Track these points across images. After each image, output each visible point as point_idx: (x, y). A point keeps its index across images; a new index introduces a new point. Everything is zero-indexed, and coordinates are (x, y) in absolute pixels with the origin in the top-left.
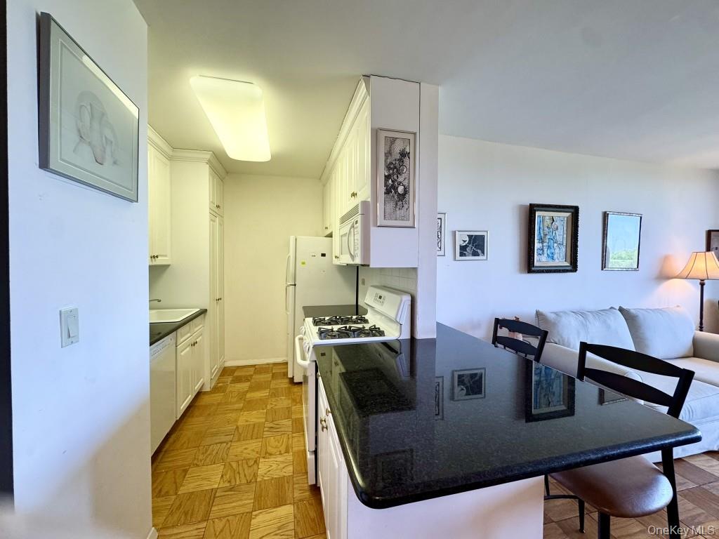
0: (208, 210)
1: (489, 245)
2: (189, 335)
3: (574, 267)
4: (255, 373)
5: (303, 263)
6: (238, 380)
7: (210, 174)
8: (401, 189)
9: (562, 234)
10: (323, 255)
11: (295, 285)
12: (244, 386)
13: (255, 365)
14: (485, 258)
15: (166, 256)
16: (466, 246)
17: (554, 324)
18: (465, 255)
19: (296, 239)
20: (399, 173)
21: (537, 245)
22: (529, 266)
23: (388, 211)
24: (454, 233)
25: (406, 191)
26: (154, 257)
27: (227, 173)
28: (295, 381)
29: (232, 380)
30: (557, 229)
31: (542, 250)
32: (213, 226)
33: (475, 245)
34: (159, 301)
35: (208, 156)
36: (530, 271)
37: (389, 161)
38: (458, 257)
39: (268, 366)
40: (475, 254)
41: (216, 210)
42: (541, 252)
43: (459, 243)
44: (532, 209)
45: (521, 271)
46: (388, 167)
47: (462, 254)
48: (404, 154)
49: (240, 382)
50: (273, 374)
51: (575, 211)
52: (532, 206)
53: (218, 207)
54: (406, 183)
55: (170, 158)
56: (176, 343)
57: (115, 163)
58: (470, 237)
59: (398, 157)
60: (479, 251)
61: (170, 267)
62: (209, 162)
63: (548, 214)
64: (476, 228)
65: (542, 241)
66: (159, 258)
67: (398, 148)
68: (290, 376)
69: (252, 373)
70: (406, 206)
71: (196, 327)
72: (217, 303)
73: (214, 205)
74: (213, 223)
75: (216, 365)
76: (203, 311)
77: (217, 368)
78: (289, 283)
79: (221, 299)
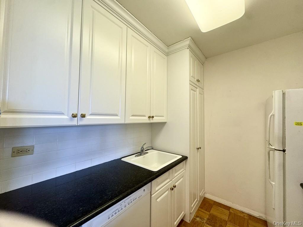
0: (188, 82)
2: (168, 180)
4: (229, 219)
5: (300, 124)
6: (213, 221)
7: (190, 57)
11: (284, 151)
13: (230, 207)
26: (150, 117)
27: (206, 58)
29: (208, 220)
32: (194, 95)
35: (187, 42)
41: (197, 83)
53: (198, 81)
55: (167, 54)
56: (151, 192)
61: (166, 125)
62: (189, 47)
66: (155, 118)
71: (176, 172)
72: (198, 151)
73: (194, 79)
74: (193, 92)
75: (196, 199)
76: (184, 159)
77: (196, 202)
78: (273, 147)
79: (200, 148)
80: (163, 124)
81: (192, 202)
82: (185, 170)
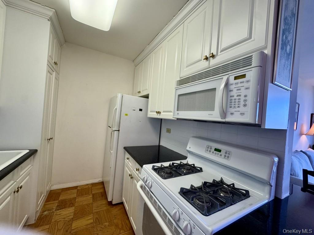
2: (12, 182)
4: (78, 195)
5: (127, 115)
6: (63, 205)
7: (51, 32)
10: (141, 110)
11: (119, 131)
12: (68, 212)
13: (77, 187)
19: (122, 96)
27: (66, 41)
28: (114, 203)
29: (58, 206)
32: (50, 78)
39: (87, 187)
41: (54, 65)
49: (65, 208)
50: (93, 195)
62: (51, 20)
68: (109, 200)
69: (75, 195)
71: (21, 171)
72: (48, 142)
73: (52, 60)
74: (50, 75)
75: (43, 195)
76: (33, 153)
77: (43, 197)
78: (114, 129)
79: (52, 139)
81: (39, 198)
82: (32, 165)
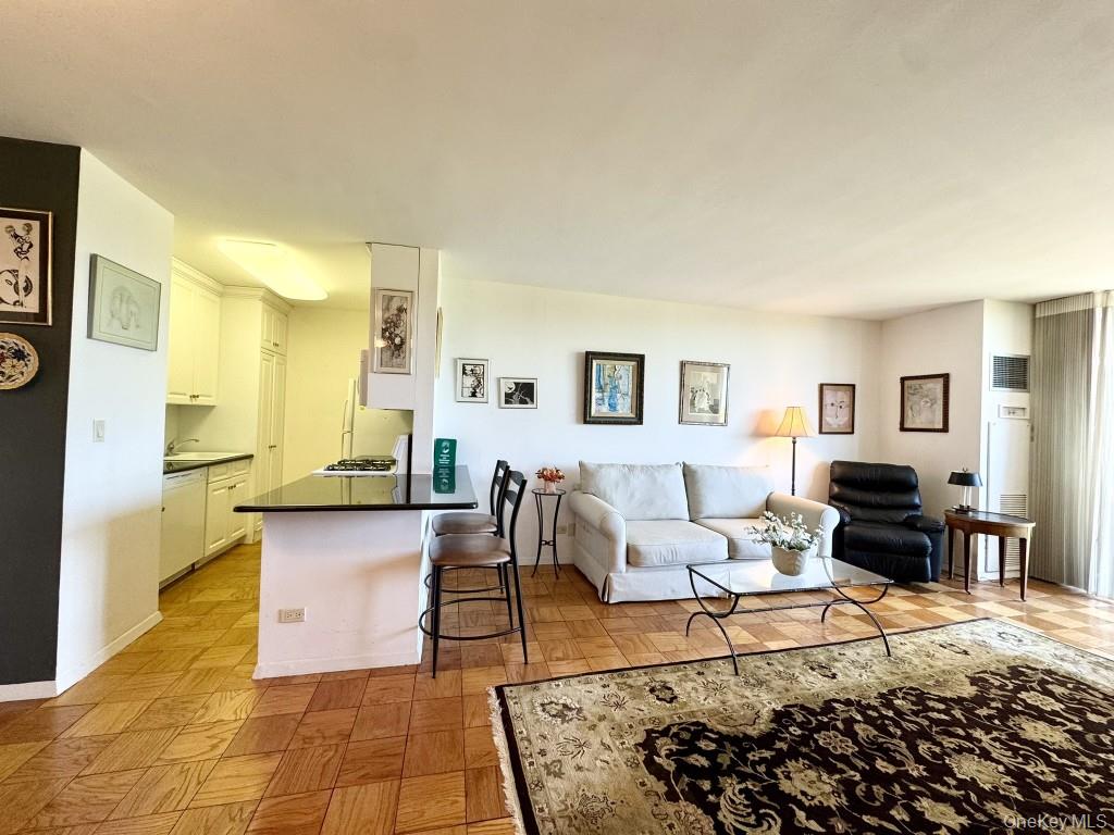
1: (540, 392)
2: (226, 476)
3: (638, 419)
5: (362, 409)
7: (264, 311)
8: (397, 341)
9: (626, 383)
11: (352, 432)
14: (534, 406)
15: (209, 396)
16: (512, 394)
17: (592, 475)
18: (511, 403)
19: (355, 382)
20: (396, 326)
21: (595, 394)
22: (587, 418)
23: (385, 359)
24: (499, 380)
25: (403, 342)
26: (194, 396)
27: (293, 307)
30: (621, 378)
31: (603, 399)
32: (267, 365)
33: (524, 393)
34: (197, 441)
35: (261, 293)
36: (586, 422)
37: (386, 316)
38: (503, 405)
40: (523, 402)
41: (273, 348)
42: (601, 402)
43: (504, 390)
44: (589, 357)
45: (578, 422)
46: (386, 322)
47: (507, 402)
48: (401, 310)
51: (640, 360)
52: (588, 353)
53: (276, 345)
54: (402, 335)
56: (207, 480)
57: (138, 326)
58: (516, 384)
59: (396, 312)
60: (528, 400)
61: (215, 410)
62: (263, 299)
63: (608, 364)
64: (524, 375)
65: (601, 389)
66: (200, 398)
67: (395, 305)
70: (402, 355)
71: (236, 471)
72: (270, 451)
73: (268, 344)
74: (267, 362)
79: (275, 446)
80: (210, 408)
